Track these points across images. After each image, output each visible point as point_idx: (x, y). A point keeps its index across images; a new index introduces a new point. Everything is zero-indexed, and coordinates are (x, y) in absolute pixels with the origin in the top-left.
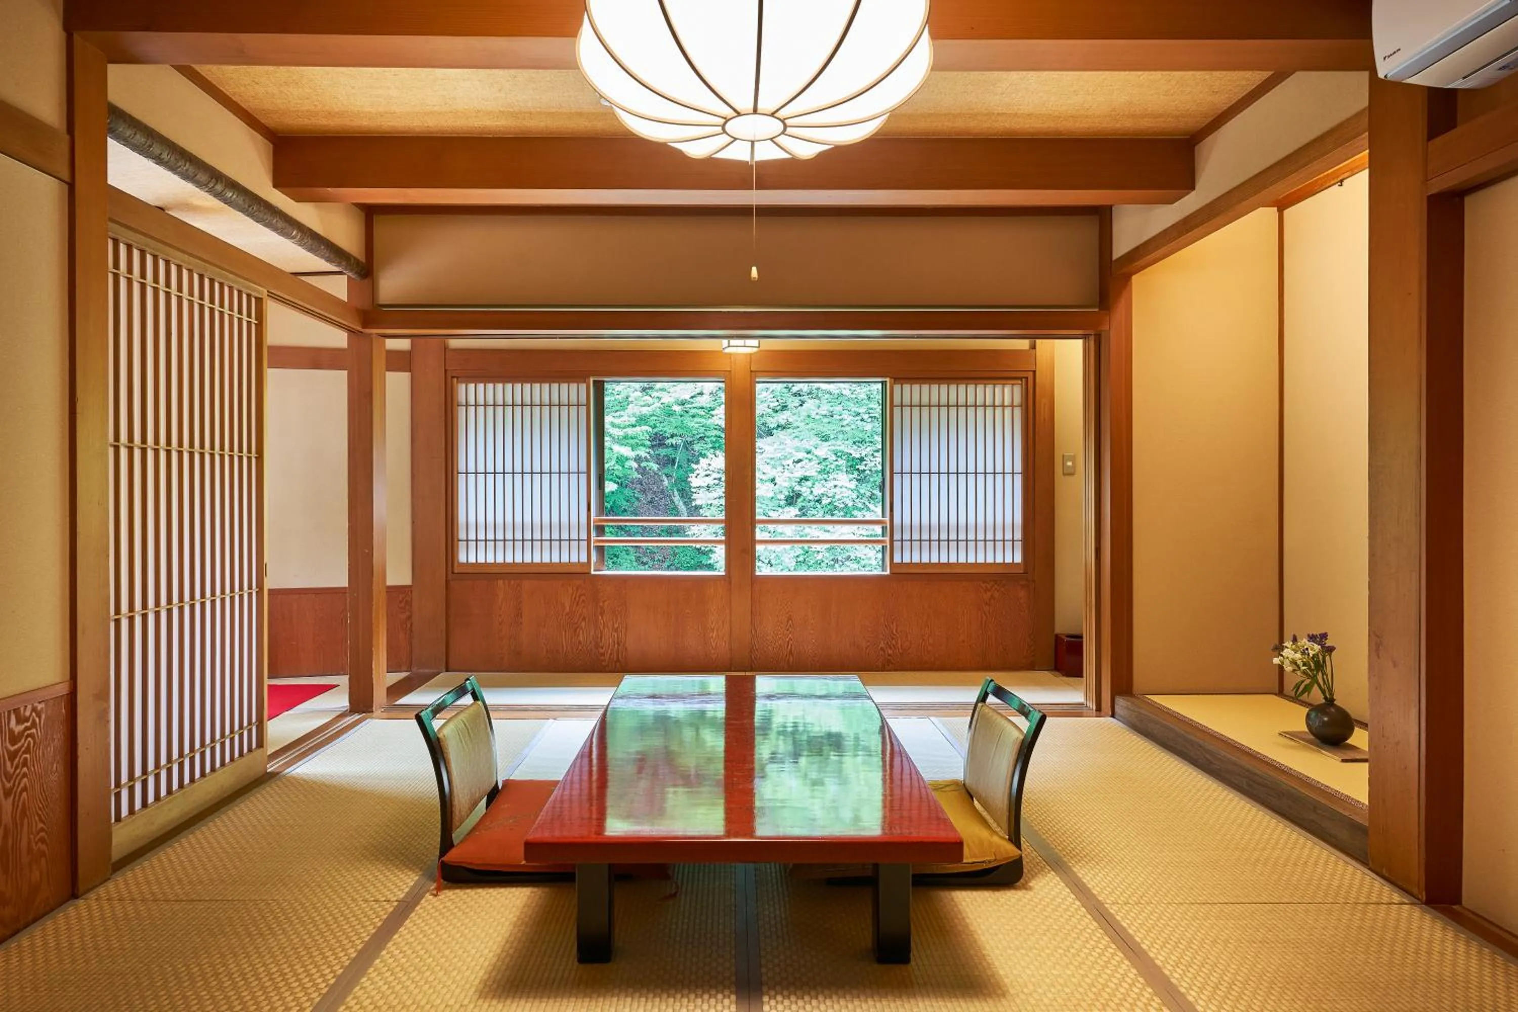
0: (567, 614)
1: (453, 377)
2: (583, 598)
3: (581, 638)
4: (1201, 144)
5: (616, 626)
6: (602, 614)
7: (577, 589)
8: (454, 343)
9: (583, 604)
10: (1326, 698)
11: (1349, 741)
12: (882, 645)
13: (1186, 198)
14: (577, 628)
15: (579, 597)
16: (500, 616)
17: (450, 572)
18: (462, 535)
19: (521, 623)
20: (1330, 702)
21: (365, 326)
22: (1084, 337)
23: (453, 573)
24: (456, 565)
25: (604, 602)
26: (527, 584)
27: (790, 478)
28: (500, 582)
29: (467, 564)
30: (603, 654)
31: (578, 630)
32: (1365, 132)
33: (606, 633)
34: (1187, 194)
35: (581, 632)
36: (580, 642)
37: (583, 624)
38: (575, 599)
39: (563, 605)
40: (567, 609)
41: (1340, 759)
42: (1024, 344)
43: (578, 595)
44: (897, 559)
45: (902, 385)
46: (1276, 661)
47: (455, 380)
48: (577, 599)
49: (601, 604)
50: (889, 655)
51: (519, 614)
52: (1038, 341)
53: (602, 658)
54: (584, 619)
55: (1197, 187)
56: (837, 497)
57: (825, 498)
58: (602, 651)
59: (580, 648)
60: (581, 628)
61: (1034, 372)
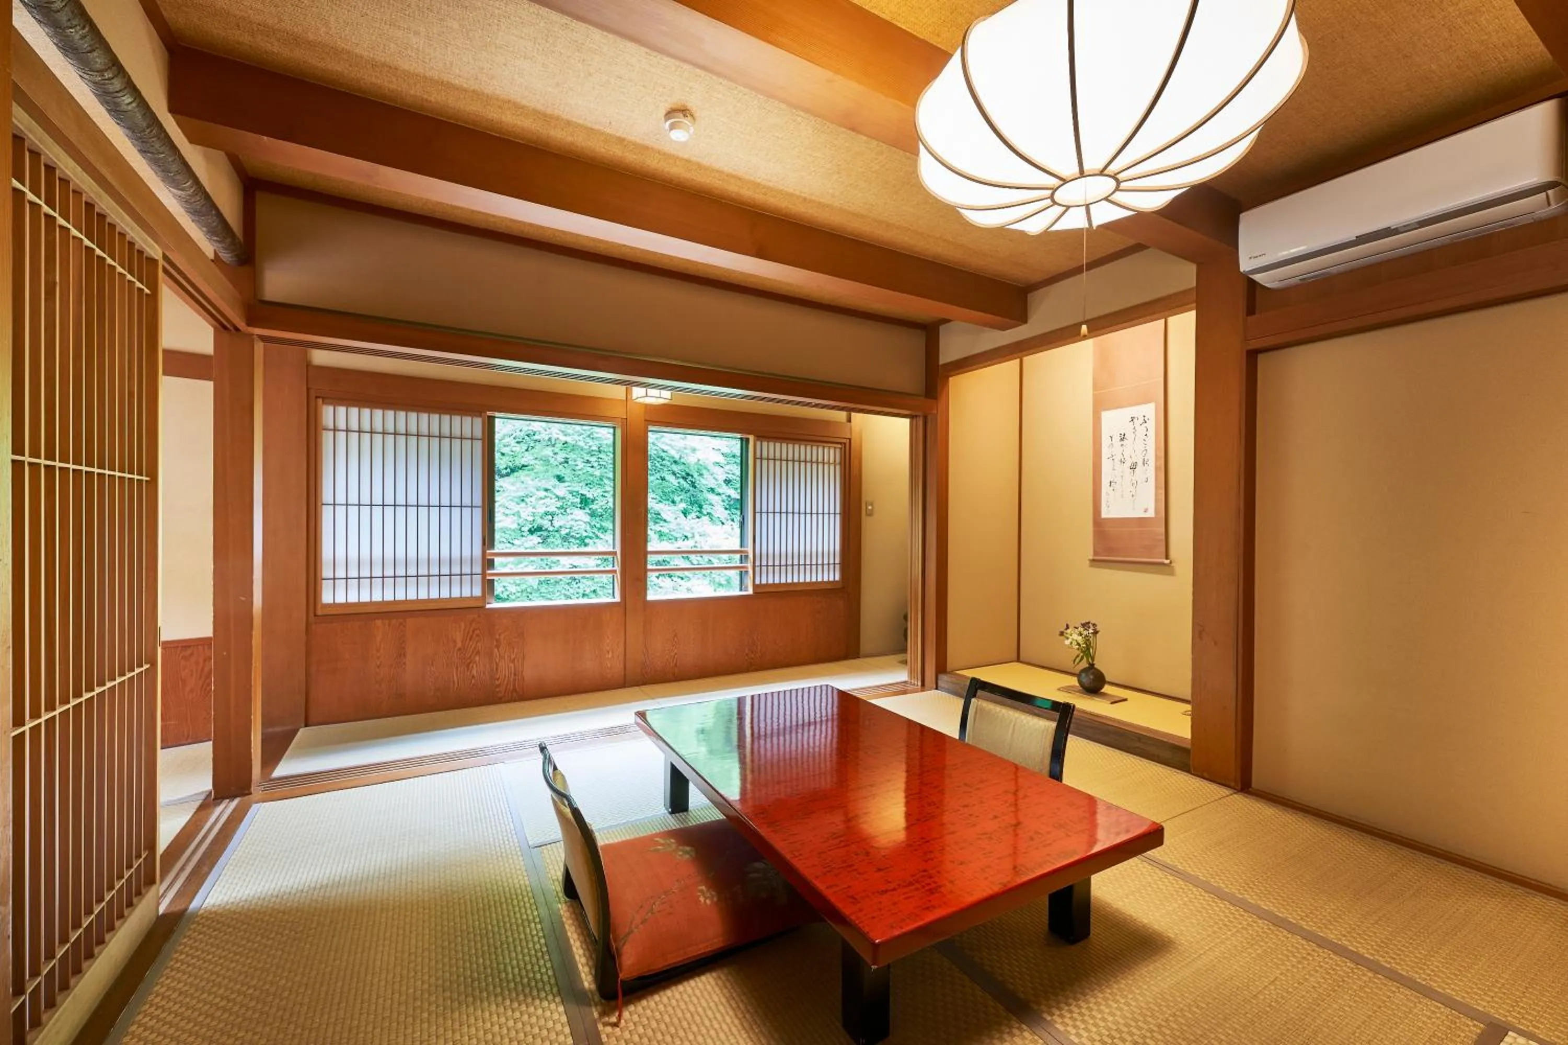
0: (459, 649)
1: (317, 397)
2: (477, 632)
3: (474, 672)
4: (1036, 292)
5: (513, 657)
6: (498, 647)
7: (471, 624)
8: (320, 357)
9: (477, 638)
10: (1090, 664)
11: (1103, 691)
12: (747, 651)
13: (1020, 327)
14: (470, 663)
15: (473, 631)
16: (378, 658)
17: (311, 614)
18: (327, 572)
19: (404, 663)
20: (1092, 666)
21: (250, 322)
22: (912, 417)
23: (315, 615)
24: (319, 607)
25: (500, 635)
26: (410, 622)
27: (534, 513)
28: (379, 622)
29: (334, 605)
30: (498, 686)
31: (471, 665)
32: (1192, 303)
33: (502, 664)
34: (1020, 325)
35: (475, 666)
36: (473, 677)
37: (477, 658)
38: (468, 633)
39: (455, 642)
40: (459, 645)
41: (1109, 702)
42: (842, 415)
43: (472, 629)
44: (757, 582)
45: (761, 442)
46: (1067, 642)
47: (320, 401)
48: (471, 633)
49: (498, 637)
50: (752, 658)
51: (401, 654)
52: (853, 414)
53: (497, 690)
54: (478, 653)
55: (1030, 321)
56: (574, 528)
57: (563, 529)
58: (497, 683)
59: (473, 681)
60: (475, 662)
61: (850, 440)
